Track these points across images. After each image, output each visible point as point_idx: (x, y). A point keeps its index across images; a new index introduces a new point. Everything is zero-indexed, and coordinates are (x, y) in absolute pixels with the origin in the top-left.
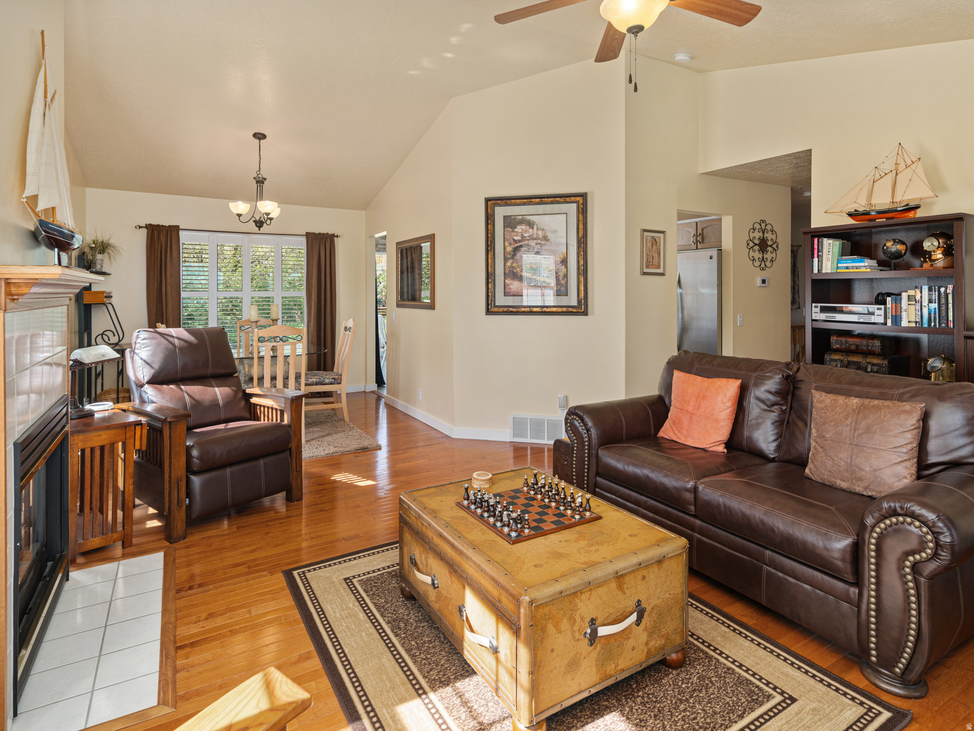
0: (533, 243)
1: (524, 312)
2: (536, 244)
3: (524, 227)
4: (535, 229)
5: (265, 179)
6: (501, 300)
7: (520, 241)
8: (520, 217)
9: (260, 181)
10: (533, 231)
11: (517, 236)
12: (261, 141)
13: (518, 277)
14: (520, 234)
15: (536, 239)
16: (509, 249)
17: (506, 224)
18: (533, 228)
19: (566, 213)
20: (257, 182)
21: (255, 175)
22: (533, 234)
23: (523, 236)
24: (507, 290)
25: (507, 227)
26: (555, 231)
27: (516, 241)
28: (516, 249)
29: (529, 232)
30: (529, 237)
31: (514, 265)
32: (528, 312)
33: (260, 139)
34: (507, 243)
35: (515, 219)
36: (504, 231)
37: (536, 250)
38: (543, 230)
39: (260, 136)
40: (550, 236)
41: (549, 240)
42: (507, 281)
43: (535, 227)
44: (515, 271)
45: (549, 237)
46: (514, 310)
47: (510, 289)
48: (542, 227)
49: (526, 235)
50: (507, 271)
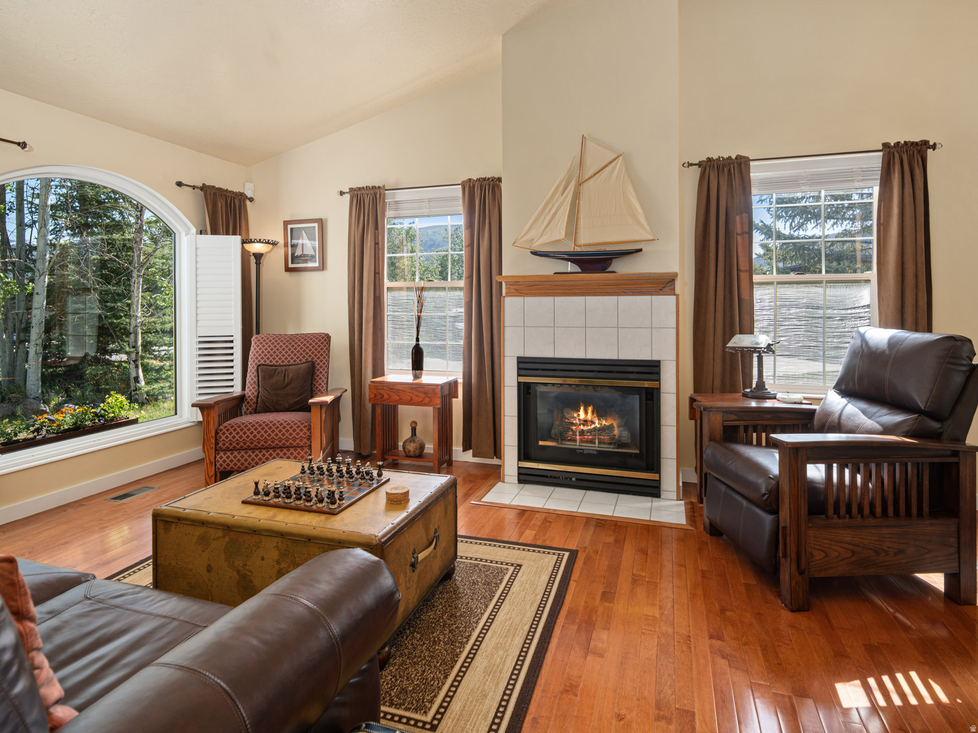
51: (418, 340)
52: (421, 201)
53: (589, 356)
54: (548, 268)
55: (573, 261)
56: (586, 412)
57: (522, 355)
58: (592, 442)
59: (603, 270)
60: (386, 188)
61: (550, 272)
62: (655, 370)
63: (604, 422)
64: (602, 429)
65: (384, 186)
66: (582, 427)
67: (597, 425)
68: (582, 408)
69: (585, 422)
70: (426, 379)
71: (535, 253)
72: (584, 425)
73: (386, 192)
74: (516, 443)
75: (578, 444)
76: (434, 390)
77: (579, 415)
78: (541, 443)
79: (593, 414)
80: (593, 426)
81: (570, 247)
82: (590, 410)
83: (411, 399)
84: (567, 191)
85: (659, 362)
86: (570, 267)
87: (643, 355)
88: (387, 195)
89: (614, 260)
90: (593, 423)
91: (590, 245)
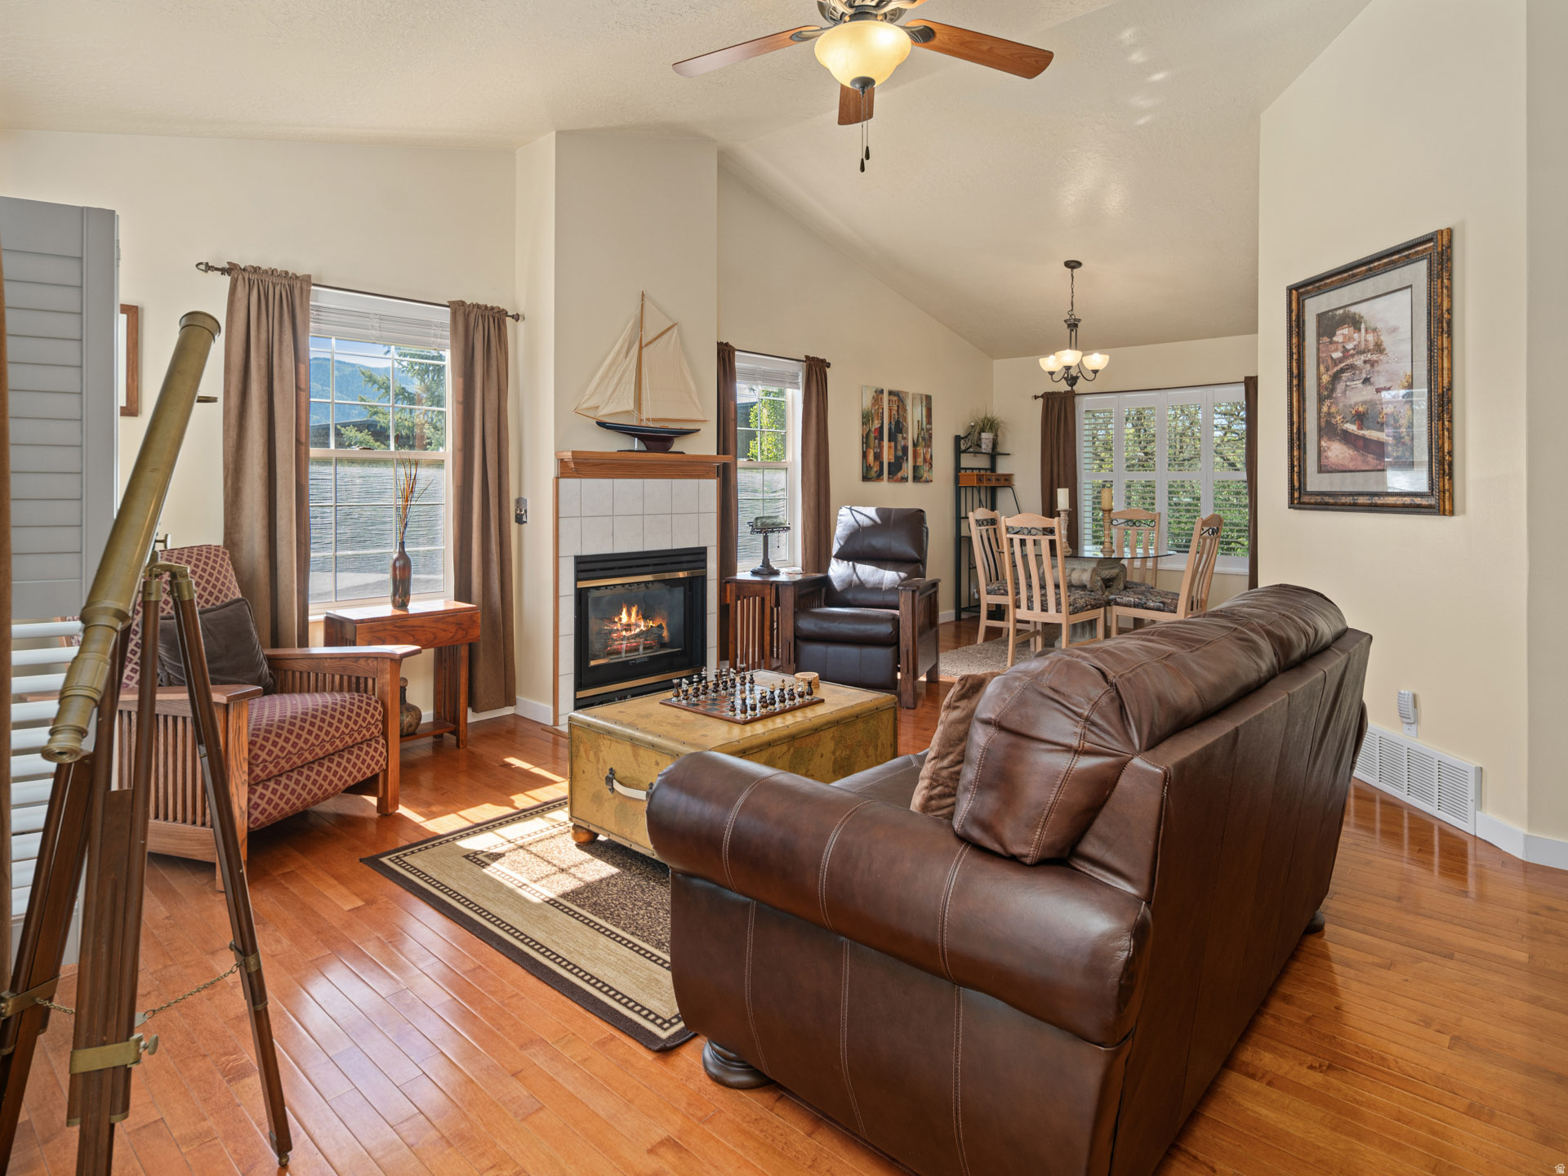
0: (1358, 361)
1: (1343, 504)
2: (1365, 362)
3: (1346, 331)
4: (1363, 331)
5: (1079, 321)
6: (1316, 482)
7: (1341, 360)
8: (1341, 311)
9: (1073, 325)
10: (1360, 337)
11: (1336, 350)
12: (1075, 270)
13: (1337, 435)
14: (1340, 347)
15: (1364, 352)
16: (1325, 378)
17: (1321, 330)
18: (1359, 330)
19: (1411, 286)
20: (1069, 326)
21: (1068, 317)
22: (1359, 342)
23: (1345, 351)
24: (1324, 461)
25: (1323, 336)
26: (1394, 330)
27: (1336, 362)
28: (1336, 377)
29: (1354, 340)
30: (1354, 349)
31: (1333, 410)
32: (1350, 505)
33: (1073, 268)
34: (1322, 368)
35: (1333, 317)
36: (1318, 343)
37: (1364, 376)
38: (1375, 330)
39: (1073, 265)
40: (1386, 341)
41: (1384, 350)
42: (1323, 444)
43: (1363, 326)
44: (1333, 421)
45: (1385, 345)
46: (1331, 500)
47: (1327, 458)
48: (1372, 325)
49: (1350, 346)
50: (1323, 424)
51: (402, 544)
52: (365, 315)
53: (648, 548)
54: (613, 444)
55: (642, 438)
56: (629, 614)
57: (579, 554)
58: (636, 649)
59: (666, 450)
60: (313, 282)
61: (615, 450)
62: (702, 557)
63: (651, 624)
64: (649, 630)
65: (309, 276)
66: (624, 633)
67: (643, 628)
68: (625, 610)
69: (628, 627)
70: (416, 607)
71: (601, 424)
72: (626, 630)
73: (313, 288)
74: (572, 670)
75: (623, 655)
76: (471, 617)
77: (620, 619)
78: (593, 663)
79: (637, 616)
80: (638, 630)
81: (632, 421)
82: (634, 611)
83: (435, 638)
84: (630, 355)
85: (705, 548)
86: (636, 444)
87: (691, 543)
88: (312, 294)
89: (675, 440)
90: (638, 626)
91: (654, 420)
